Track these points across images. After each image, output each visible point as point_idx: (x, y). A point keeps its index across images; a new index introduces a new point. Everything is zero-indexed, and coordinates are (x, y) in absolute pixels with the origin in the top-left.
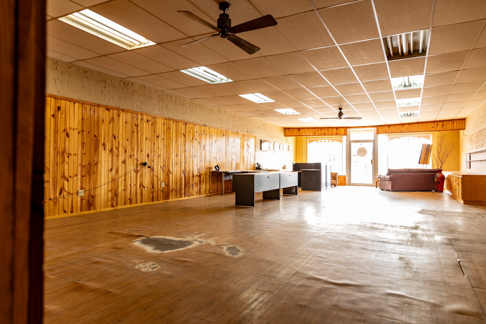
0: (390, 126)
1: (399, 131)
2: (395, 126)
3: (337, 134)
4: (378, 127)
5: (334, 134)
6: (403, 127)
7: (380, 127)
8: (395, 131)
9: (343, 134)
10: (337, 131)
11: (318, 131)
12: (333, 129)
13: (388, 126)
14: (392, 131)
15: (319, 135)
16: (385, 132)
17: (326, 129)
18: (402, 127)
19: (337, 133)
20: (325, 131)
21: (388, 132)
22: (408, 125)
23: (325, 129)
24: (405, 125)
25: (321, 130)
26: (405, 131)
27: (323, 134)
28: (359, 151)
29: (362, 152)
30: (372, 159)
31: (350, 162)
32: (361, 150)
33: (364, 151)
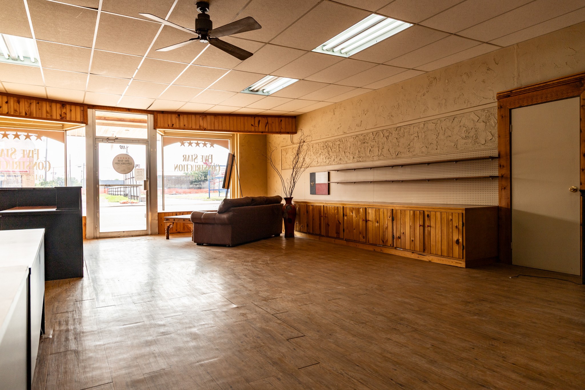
0: (181, 116)
1: (198, 127)
2: (190, 116)
3: (64, 119)
4: (156, 113)
5: (54, 117)
6: (205, 119)
7: (161, 115)
8: (190, 126)
9: (78, 119)
10: (64, 111)
11: (7, 102)
12: (54, 105)
13: (177, 115)
14: (184, 125)
15: (12, 113)
16: (170, 125)
17: (32, 101)
18: (203, 119)
19: (63, 115)
20: (30, 106)
21: (178, 127)
22: (213, 117)
23: (29, 101)
24: (208, 117)
25: (19, 102)
26: (209, 128)
27: (24, 114)
28: (117, 162)
29: (124, 164)
30: (145, 179)
31: (97, 186)
32: (122, 159)
33: (127, 161)
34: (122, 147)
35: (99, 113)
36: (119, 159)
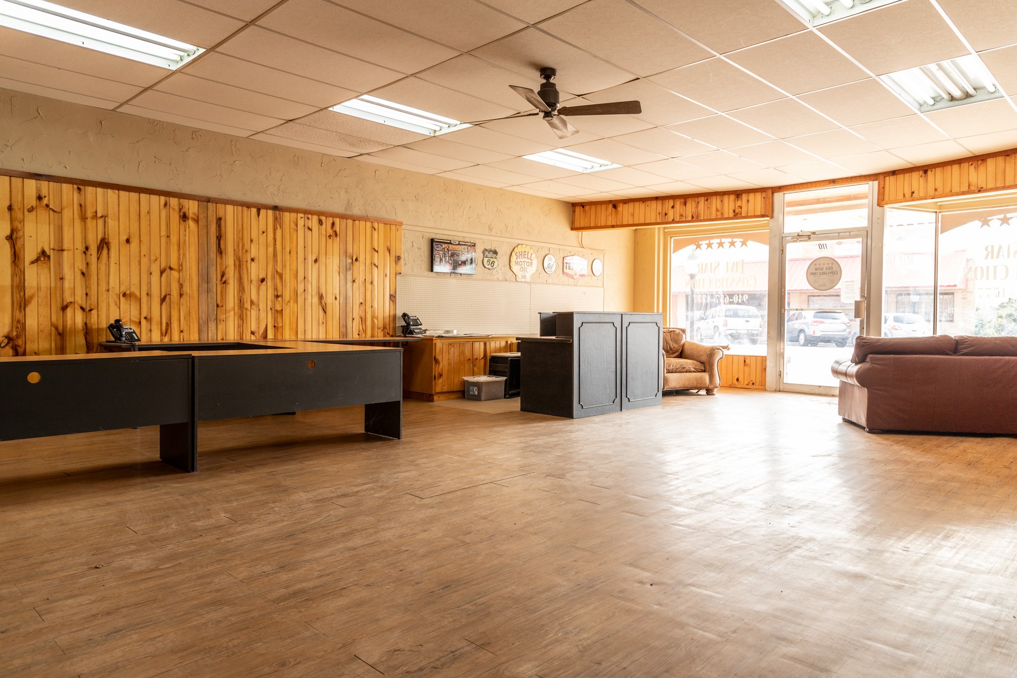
0: (929, 172)
1: (966, 189)
2: (949, 168)
3: (739, 215)
4: (881, 177)
5: (726, 216)
6: (982, 169)
7: (892, 178)
8: (948, 190)
9: (758, 213)
10: (739, 203)
11: (673, 207)
12: (726, 198)
13: (921, 173)
14: (936, 190)
15: (678, 220)
16: (908, 195)
17: (700, 199)
18: (977, 168)
19: (737, 211)
20: (697, 207)
21: (922, 194)
22: (1000, 160)
23: (696, 199)
24: (990, 162)
25: (685, 204)
26: (990, 186)
27: (690, 218)
28: (814, 271)
29: (824, 273)
30: (858, 299)
31: (783, 310)
32: (822, 265)
33: (829, 268)
34: (821, 247)
35: (790, 196)
36: (817, 266)
